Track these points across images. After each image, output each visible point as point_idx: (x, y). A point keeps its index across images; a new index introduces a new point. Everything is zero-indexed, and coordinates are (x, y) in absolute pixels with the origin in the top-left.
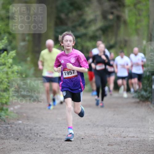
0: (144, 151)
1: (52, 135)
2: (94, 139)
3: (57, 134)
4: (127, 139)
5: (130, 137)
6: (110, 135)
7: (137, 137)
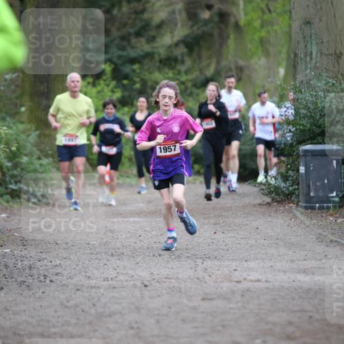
0: (283, 311)
1: (78, 279)
2: (171, 285)
3: (89, 277)
4: (245, 285)
5: (251, 281)
6: (207, 278)
7: (266, 281)
